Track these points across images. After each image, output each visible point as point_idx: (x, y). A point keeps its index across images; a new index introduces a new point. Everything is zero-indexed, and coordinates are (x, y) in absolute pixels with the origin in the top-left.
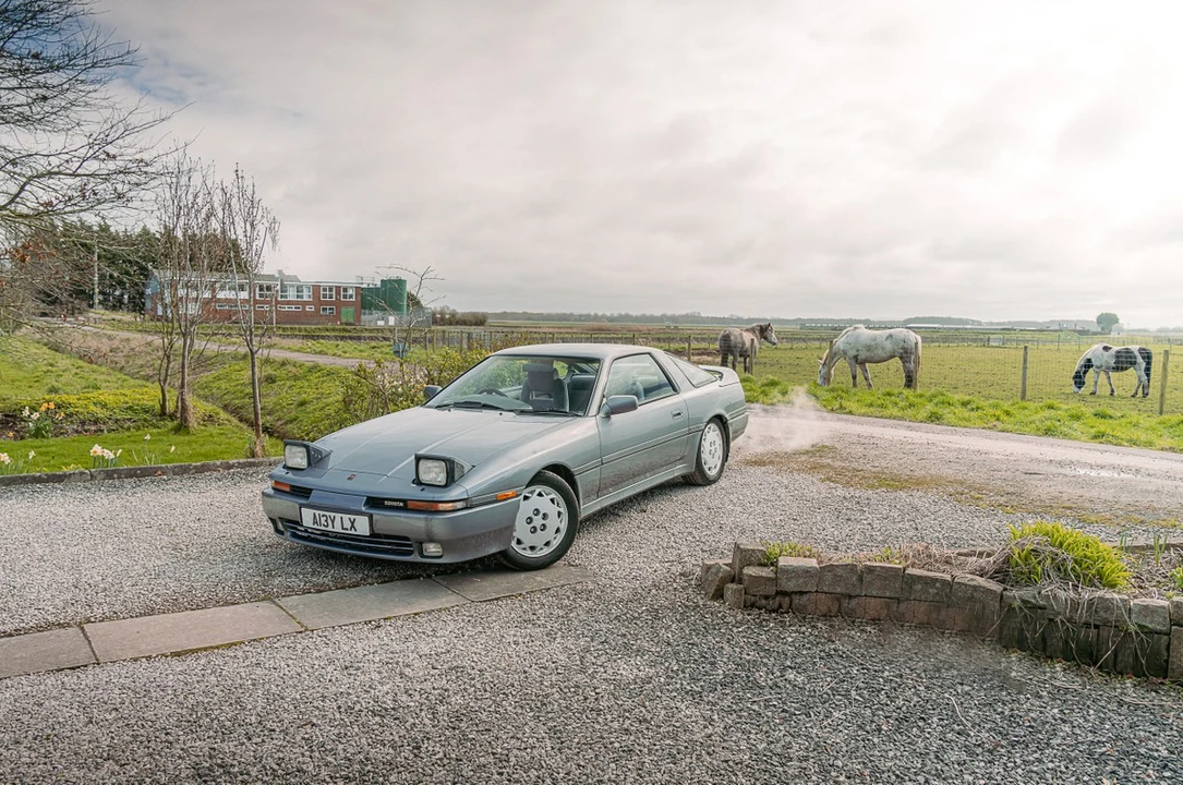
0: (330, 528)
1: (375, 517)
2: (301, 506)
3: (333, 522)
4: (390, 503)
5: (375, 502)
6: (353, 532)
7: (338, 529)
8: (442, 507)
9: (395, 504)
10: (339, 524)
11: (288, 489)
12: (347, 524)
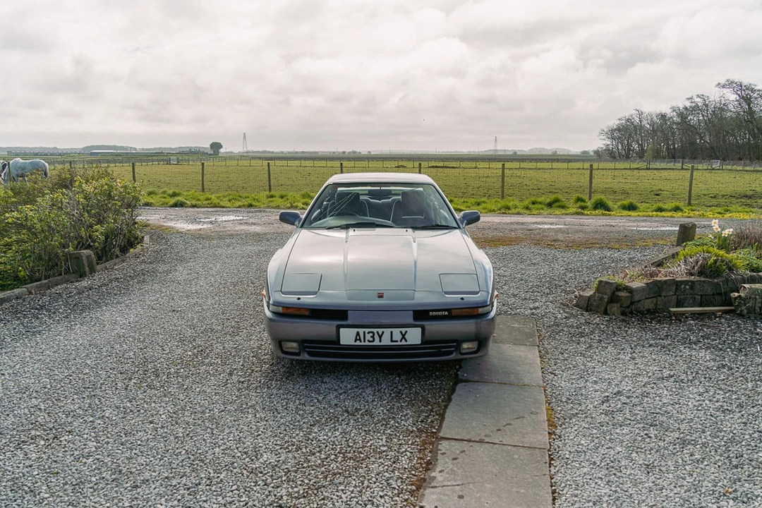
0: (377, 343)
1: (427, 327)
2: (339, 327)
3: (380, 337)
4: (434, 313)
5: (422, 315)
6: (403, 343)
7: (386, 341)
8: (481, 310)
9: (440, 313)
10: (387, 338)
11: (307, 313)
12: (397, 336)
